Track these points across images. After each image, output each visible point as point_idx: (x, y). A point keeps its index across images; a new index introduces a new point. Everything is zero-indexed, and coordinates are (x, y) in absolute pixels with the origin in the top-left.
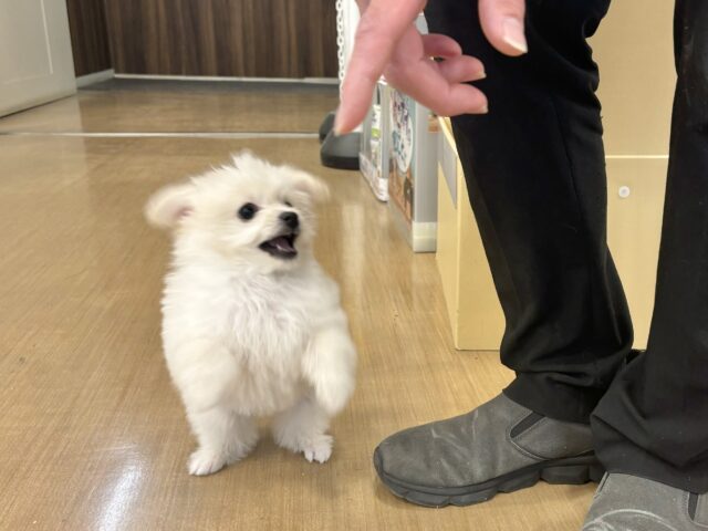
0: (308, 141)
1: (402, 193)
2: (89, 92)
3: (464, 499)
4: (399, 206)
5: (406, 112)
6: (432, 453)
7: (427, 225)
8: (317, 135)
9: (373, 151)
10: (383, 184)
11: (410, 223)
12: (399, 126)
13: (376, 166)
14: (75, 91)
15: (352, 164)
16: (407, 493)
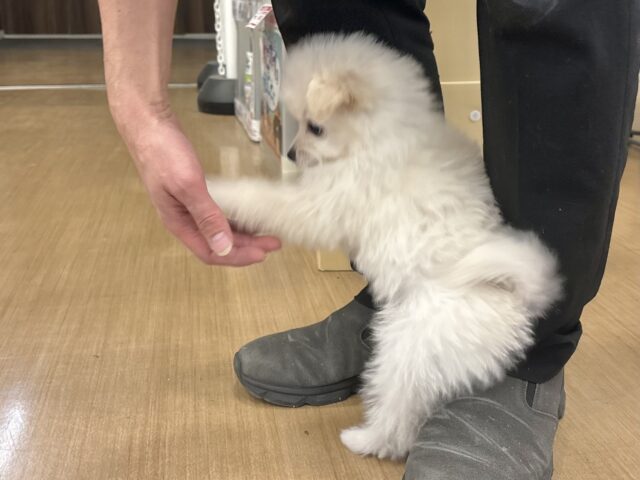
0: (186, 90)
1: (272, 131)
3: (319, 398)
4: (269, 144)
5: (274, 54)
6: (287, 356)
8: (195, 85)
9: (247, 96)
10: (256, 125)
11: (280, 158)
12: (268, 68)
13: (248, 109)
15: (228, 109)
16: (265, 393)
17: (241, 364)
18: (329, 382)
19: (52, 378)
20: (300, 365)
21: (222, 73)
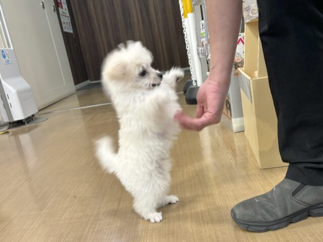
2: (81, 91)
3: (275, 227)
6: (257, 208)
7: (238, 119)
8: (183, 92)
11: (231, 119)
14: (75, 91)
16: (248, 227)
17: (235, 215)
18: (279, 218)
19: (147, 230)
20: (264, 212)
21: (195, 85)
